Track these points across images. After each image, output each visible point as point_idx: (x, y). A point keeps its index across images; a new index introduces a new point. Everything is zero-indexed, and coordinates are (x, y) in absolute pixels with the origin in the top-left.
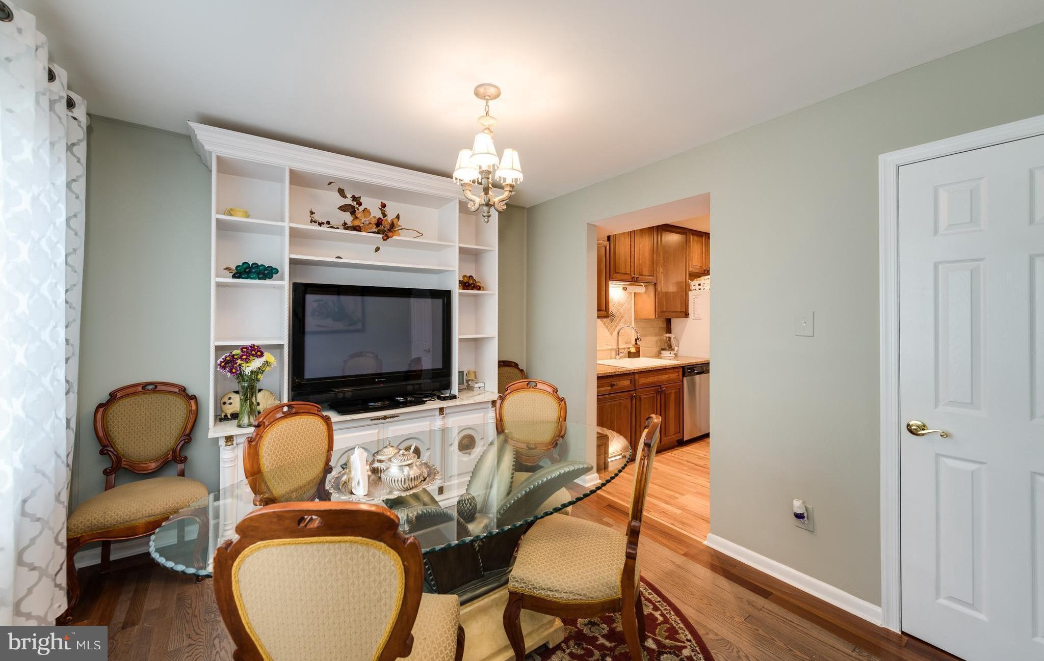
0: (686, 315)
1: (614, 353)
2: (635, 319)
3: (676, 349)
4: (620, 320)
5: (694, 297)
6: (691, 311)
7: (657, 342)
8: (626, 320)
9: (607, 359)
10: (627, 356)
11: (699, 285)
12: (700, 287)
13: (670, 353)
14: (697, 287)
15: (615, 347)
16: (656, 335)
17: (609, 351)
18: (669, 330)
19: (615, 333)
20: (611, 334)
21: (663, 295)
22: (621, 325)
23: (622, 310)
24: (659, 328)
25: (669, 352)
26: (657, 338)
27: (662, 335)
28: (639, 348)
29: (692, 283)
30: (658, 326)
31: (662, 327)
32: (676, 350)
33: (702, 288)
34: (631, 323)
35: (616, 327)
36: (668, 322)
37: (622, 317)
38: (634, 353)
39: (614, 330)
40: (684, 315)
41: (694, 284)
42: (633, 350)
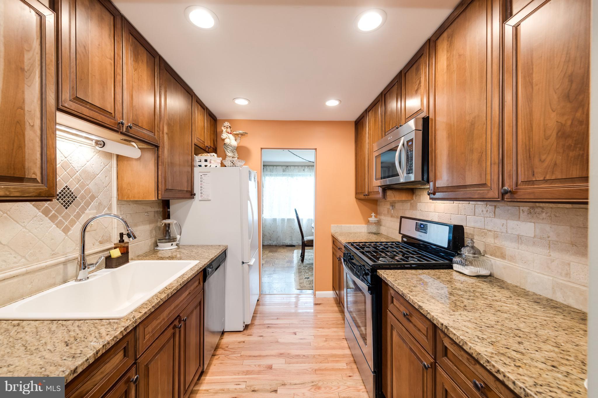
0: (191, 195)
1: (72, 268)
2: (118, 200)
3: (178, 237)
4: (88, 204)
5: (201, 174)
6: (196, 190)
7: (151, 231)
8: (100, 204)
9: (54, 285)
10: (104, 265)
11: (206, 161)
12: (206, 163)
13: (172, 245)
14: (203, 164)
15: (77, 254)
16: (150, 222)
17: (61, 266)
18: (167, 216)
19: (77, 228)
20: (66, 230)
21: (168, 165)
22: (89, 213)
23: (91, 186)
24: (155, 212)
25: (170, 244)
26: (152, 226)
27: (157, 222)
28: (127, 248)
29: (197, 158)
30: (153, 210)
31: (157, 211)
32: (178, 239)
33: (209, 165)
34: (110, 208)
35: (78, 216)
36: (166, 204)
37: (93, 198)
38: (118, 258)
39: (73, 223)
40: (188, 195)
41: (199, 158)
42: (116, 253)
